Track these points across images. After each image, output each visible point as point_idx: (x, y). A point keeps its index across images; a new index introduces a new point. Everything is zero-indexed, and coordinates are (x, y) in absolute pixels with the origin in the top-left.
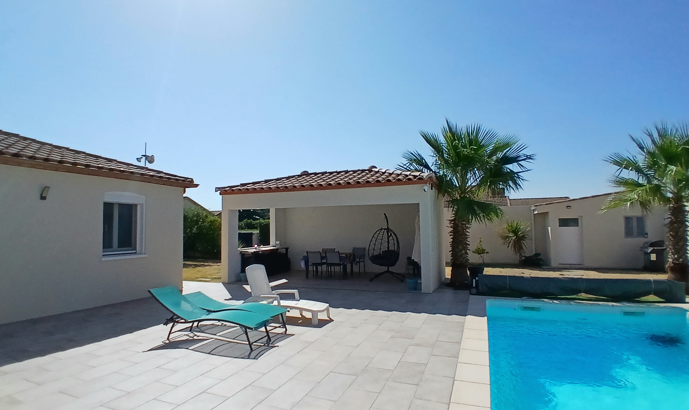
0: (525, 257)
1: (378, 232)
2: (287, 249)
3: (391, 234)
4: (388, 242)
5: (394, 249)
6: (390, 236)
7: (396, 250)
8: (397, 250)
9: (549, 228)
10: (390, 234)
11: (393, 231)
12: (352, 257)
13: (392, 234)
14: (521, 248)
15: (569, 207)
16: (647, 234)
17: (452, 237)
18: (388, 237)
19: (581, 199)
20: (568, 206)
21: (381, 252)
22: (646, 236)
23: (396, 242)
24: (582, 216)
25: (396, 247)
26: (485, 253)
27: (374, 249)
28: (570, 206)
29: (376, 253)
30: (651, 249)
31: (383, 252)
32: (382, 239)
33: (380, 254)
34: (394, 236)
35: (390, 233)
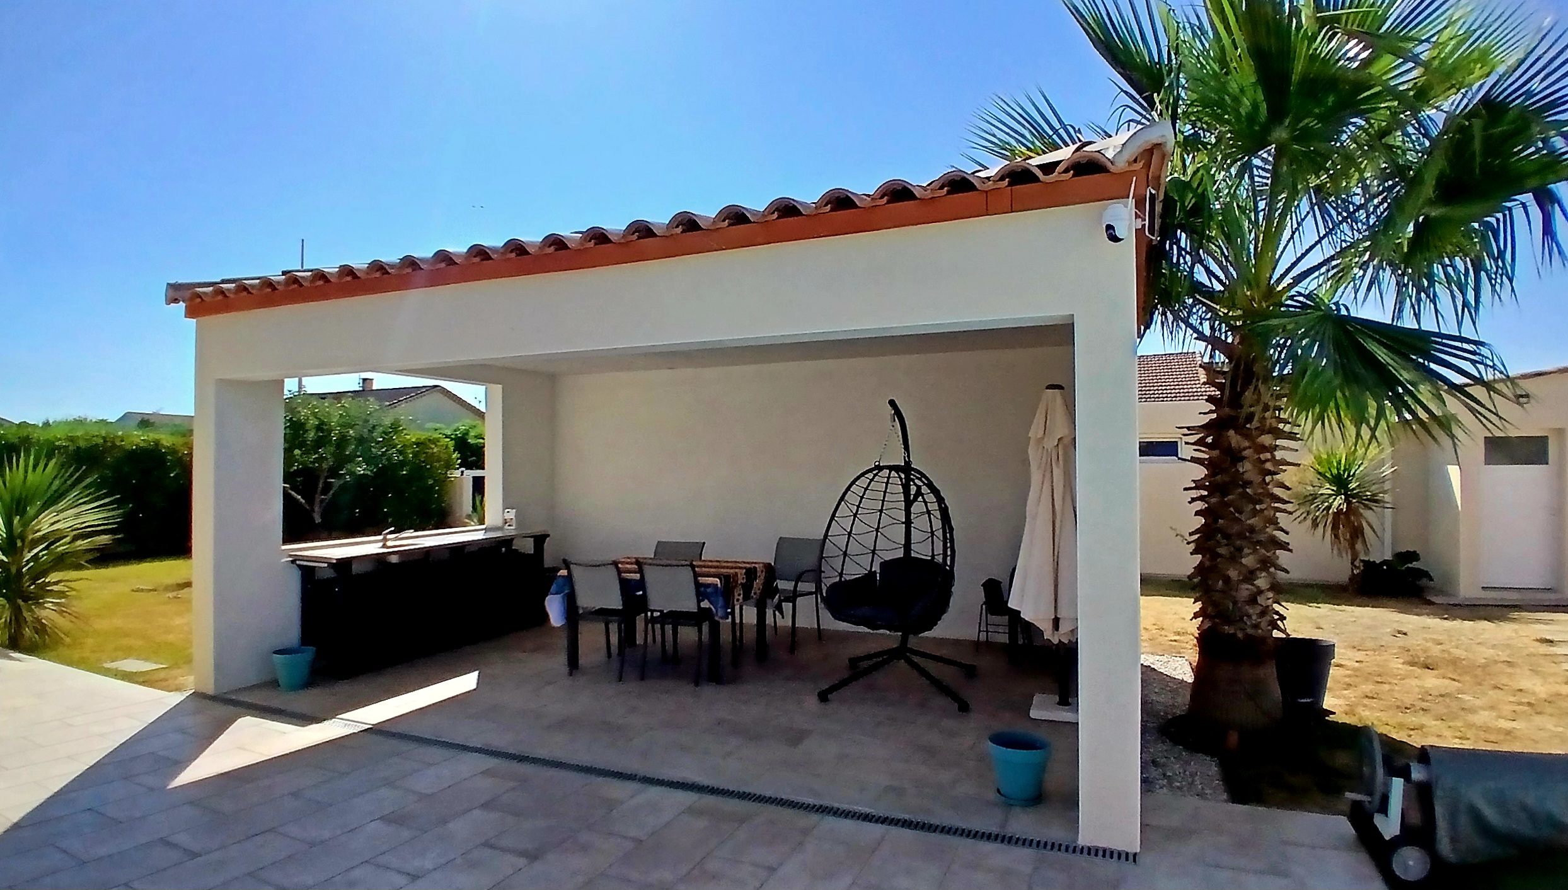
0: (1367, 563)
1: (863, 482)
2: (540, 540)
3: (919, 488)
4: (908, 523)
5: (933, 556)
6: (915, 499)
7: (939, 559)
8: (945, 559)
9: (1453, 468)
10: (913, 490)
11: (927, 479)
12: (758, 584)
13: (924, 489)
15: (1525, 400)
17: (1200, 505)
18: (909, 503)
20: (1519, 396)
21: (876, 568)
23: (937, 524)
24: (1562, 429)
25: (939, 549)
27: (845, 554)
28: (1527, 396)
29: (853, 572)
31: (885, 565)
32: (881, 511)
33: (872, 574)
34: (931, 498)
35: (915, 484)
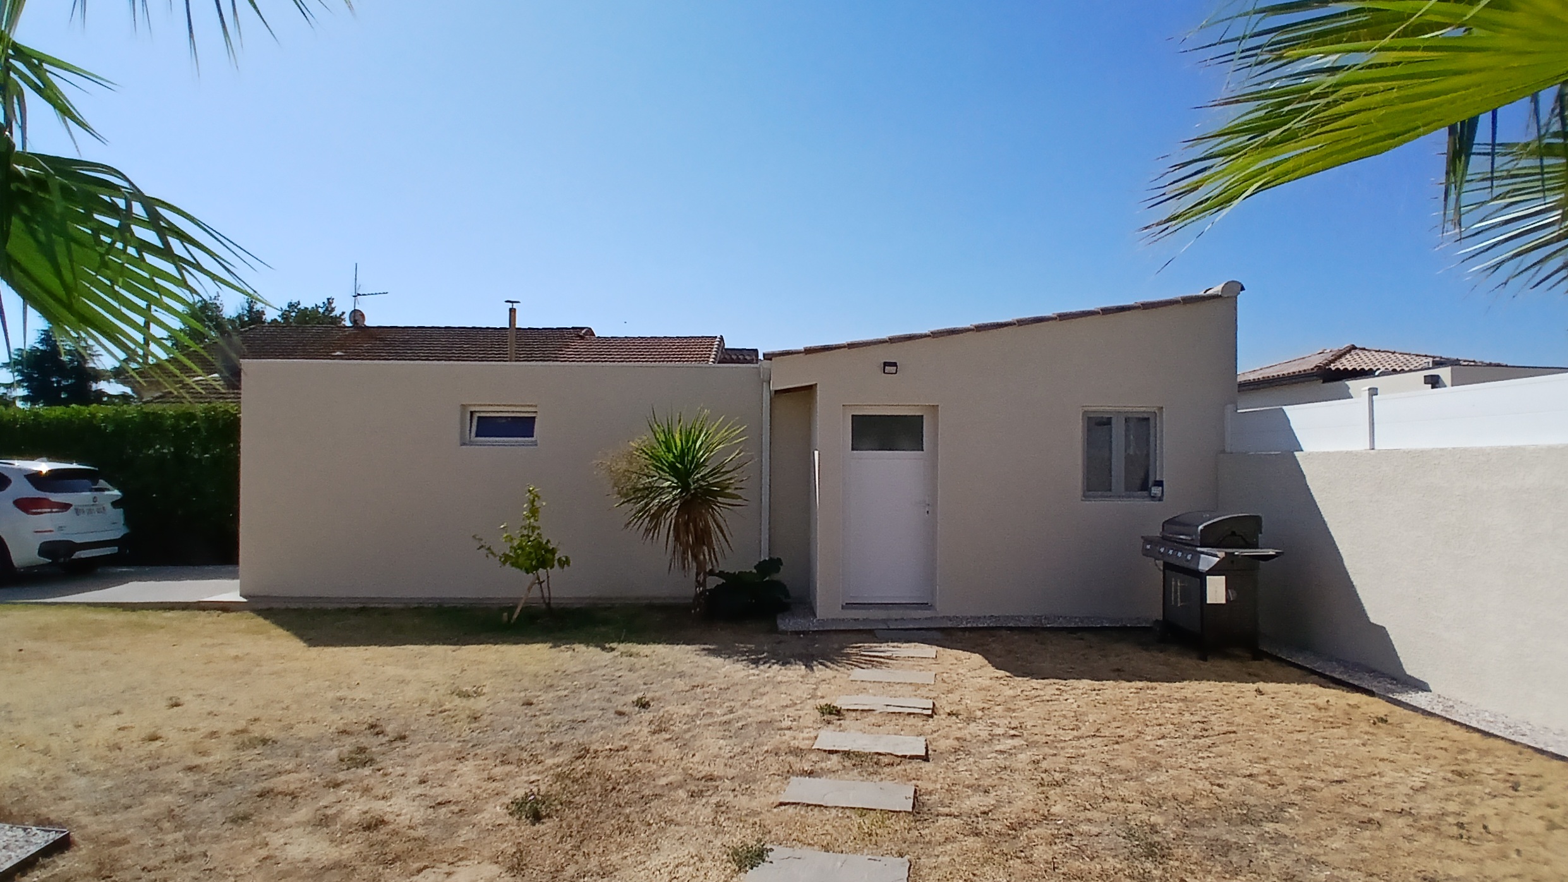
0: (721, 574)
9: (816, 453)
14: (703, 538)
15: (893, 369)
16: (1160, 484)
19: (935, 335)
20: (886, 364)
22: (1156, 491)
24: (935, 407)
26: (556, 563)
28: (895, 364)
30: (1216, 556)
